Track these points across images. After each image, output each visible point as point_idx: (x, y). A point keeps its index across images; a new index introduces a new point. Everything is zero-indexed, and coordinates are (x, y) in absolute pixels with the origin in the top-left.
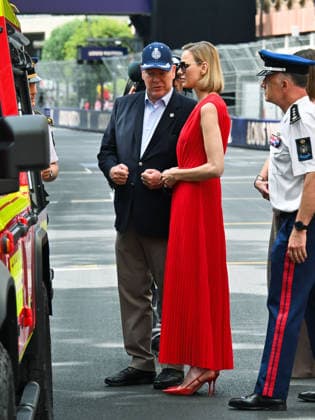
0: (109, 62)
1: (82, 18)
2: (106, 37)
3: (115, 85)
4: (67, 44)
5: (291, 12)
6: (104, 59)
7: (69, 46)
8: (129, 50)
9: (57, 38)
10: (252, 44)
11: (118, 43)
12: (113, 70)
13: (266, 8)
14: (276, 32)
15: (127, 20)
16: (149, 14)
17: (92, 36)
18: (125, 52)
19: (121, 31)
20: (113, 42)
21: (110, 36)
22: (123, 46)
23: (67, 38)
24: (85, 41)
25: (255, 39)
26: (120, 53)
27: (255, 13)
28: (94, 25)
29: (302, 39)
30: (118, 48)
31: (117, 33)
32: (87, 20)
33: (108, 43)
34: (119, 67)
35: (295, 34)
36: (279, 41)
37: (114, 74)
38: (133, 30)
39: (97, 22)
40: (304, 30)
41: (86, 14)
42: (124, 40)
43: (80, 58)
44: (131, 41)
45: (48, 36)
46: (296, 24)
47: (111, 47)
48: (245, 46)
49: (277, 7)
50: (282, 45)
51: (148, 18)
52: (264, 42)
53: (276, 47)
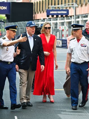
3: (2, 30)
5: (41, 14)
11: (3, 20)
13: (35, 13)
14: (38, 19)
15: (5, 15)
16: (9, 14)
18: (4, 23)
20: (2, 20)
21: (1, 19)
22: (4, 21)
25: (33, 20)
26: (3, 23)
27: (33, 14)
29: (44, 20)
30: (3, 22)
31: (2, 18)
34: (3, 26)
35: (42, 19)
37: (2, 27)
38: (6, 18)
40: (44, 18)
42: (4, 20)
46: (42, 17)
47: (1, 21)
49: (38, 13)
50: (39, 22)
51: (9, 15)
52: (35, 21)
53: (38, 22)
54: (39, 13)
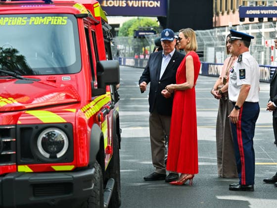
0: (148, 38)
1: (136, 18)
2: (147, 26)
3: (150, 48)
4: (129, 29)
5: (229, 16)
6: (145, 36)
7: (130, 30)
8: (157, 32)
9: (125, 26)
10: (211, 30)
11: (152, 29)
12: (150, 41)
13: (217, 14)
14: (222, 25)
15: (156, 19)
16: (166, 16)
17: (140, 26)
18: (155, 33)
19: (153, 24)
20: (150, 29)
21: (149, 26)
22: (155, 30)
23: (129, 26)
24: (138, 28)
25: (212, 28)
26: (153, 33)
27: (213, 16)
28: (141, 21)
29: (233, 28)
30: (152, 31)
31: (151, 25)
32: (138, 19)
33: (148, 29)
34: (152, 40)
35: (231, 26)
36: (224, 28)
37: (150, 43)
38: (159, 23)
39: (143, 20)
40: (234, 24)
41: (138, 16)
42: (155, 28)
43: (135, 35)
44: (158, 28)
45: (121, 26)
46: (231, 21)
47: (149, 31)
48: (208, 31)
49: (223, 14)
50: (224, 31)
51: (166, 18)
52: (217, 29)
53: (221, 31)
54: (225, 13)
